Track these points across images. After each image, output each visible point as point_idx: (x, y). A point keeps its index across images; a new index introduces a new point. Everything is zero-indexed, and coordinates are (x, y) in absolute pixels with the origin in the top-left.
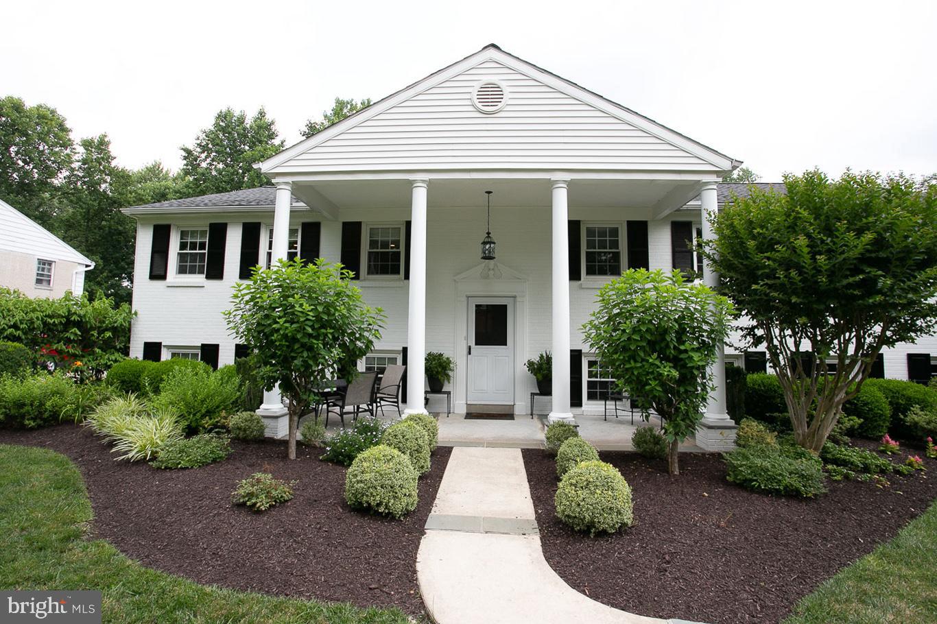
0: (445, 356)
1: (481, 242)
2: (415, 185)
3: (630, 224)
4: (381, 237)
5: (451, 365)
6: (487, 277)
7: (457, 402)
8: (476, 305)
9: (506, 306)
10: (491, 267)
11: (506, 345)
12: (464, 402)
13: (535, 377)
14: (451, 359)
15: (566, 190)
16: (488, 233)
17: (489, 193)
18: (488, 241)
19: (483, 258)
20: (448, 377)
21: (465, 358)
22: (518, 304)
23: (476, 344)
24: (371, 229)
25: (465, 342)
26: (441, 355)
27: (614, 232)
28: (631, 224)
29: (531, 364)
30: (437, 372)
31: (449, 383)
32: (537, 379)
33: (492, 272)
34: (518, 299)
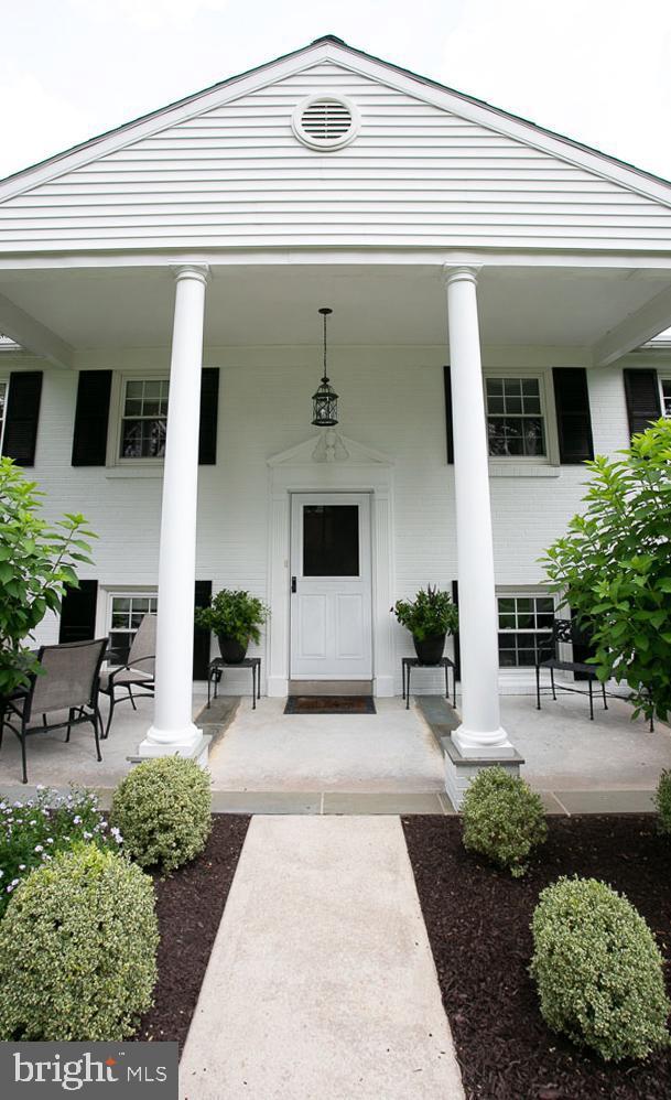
0: (251, 596)
1: (313, 395)
2: (181, 276)
3: (557, 372)
4: (146, 395)
5: (262, 612)
6: (322, 459)
7: (273, 677)
8: (305, 507)
9: (357, 507)
10: (331, 443)
11: (358, 575)
12: (285, 676)
13: (410, 633)
14: (261, 602)
15: (473, 285)
16: (325, 380)
17: (325, 311)
18: (325, 396)
19: (316, 423)
20: (256, 633)
21: (286, 598)
22: (377, 505)
23: (305, 574)
24: (128, 382)
25: (286, 570)
26: (242, 595)
27: (532, 386)
28: (559, 373)
29: (402, 610)
30: (235, 628)
31: (257, 643)
32: (416, 639)
33: (332, 451)
34: (377, 496)
